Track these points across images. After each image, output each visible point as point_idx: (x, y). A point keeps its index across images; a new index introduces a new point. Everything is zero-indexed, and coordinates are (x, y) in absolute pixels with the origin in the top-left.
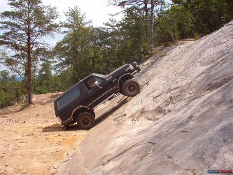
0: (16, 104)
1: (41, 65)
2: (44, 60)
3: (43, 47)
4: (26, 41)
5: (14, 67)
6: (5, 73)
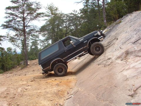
0: (18, 67)
1: (31, 43)
2: (33, 39)
3: (33, 28)
4: (22, 25)
5: (15, 43)
6: (9, 49)
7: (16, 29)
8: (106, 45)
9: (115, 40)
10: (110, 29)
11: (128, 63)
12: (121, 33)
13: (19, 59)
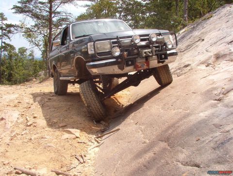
0: (34, 80)
3: (65, 17)
4: (48, 10)
5: (33, 39)
6: (23, 51)
7: (36, 16)
8: (183, 50)
9: (199, 42)
10: (192, 27)
11: (216, 69)
12: (210, 31)
13: (38, 68)
